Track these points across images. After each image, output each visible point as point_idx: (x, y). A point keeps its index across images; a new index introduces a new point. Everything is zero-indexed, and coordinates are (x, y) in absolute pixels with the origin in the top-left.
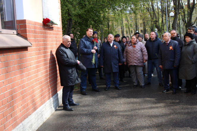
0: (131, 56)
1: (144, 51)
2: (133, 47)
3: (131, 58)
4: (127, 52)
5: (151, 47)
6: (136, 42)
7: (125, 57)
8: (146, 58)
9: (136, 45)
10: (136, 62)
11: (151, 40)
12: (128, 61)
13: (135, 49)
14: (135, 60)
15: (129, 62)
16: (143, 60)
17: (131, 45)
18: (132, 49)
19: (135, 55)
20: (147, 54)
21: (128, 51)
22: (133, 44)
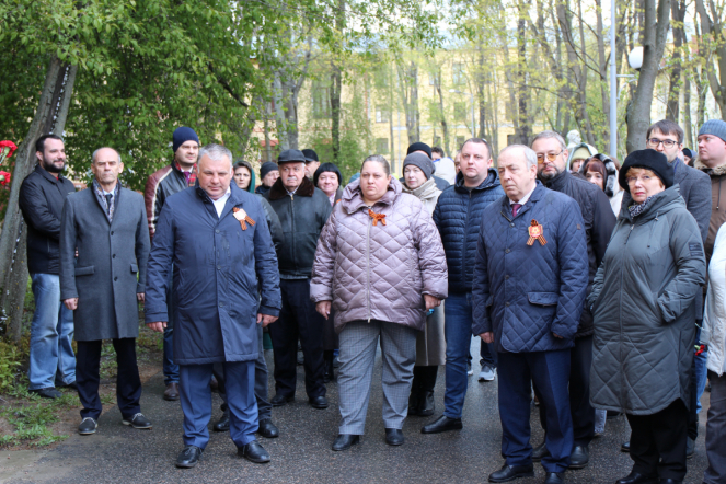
0: (355, 268)
1: (428, 246)
2: (371, 218)
3: (360, 281)
4: (335, 245)
5: (460, 221)
6: (391, 195)
7: (324, 274)
8: (439, 282)
9: (386, 212)
10: (387, 303)
11: (467, 184)
12: (341, 295)
13: (383, 234)
14: (381, 291)
15: (346, 301)
16: (423, 296)
17: (361, 209)
18: (365, 230)
19: (382, 267)
20: (444, 264)
21: (339, 240)
22: (372, 204)
